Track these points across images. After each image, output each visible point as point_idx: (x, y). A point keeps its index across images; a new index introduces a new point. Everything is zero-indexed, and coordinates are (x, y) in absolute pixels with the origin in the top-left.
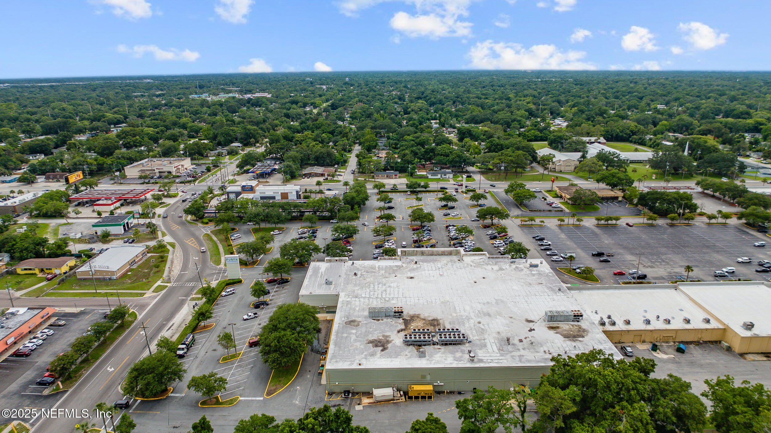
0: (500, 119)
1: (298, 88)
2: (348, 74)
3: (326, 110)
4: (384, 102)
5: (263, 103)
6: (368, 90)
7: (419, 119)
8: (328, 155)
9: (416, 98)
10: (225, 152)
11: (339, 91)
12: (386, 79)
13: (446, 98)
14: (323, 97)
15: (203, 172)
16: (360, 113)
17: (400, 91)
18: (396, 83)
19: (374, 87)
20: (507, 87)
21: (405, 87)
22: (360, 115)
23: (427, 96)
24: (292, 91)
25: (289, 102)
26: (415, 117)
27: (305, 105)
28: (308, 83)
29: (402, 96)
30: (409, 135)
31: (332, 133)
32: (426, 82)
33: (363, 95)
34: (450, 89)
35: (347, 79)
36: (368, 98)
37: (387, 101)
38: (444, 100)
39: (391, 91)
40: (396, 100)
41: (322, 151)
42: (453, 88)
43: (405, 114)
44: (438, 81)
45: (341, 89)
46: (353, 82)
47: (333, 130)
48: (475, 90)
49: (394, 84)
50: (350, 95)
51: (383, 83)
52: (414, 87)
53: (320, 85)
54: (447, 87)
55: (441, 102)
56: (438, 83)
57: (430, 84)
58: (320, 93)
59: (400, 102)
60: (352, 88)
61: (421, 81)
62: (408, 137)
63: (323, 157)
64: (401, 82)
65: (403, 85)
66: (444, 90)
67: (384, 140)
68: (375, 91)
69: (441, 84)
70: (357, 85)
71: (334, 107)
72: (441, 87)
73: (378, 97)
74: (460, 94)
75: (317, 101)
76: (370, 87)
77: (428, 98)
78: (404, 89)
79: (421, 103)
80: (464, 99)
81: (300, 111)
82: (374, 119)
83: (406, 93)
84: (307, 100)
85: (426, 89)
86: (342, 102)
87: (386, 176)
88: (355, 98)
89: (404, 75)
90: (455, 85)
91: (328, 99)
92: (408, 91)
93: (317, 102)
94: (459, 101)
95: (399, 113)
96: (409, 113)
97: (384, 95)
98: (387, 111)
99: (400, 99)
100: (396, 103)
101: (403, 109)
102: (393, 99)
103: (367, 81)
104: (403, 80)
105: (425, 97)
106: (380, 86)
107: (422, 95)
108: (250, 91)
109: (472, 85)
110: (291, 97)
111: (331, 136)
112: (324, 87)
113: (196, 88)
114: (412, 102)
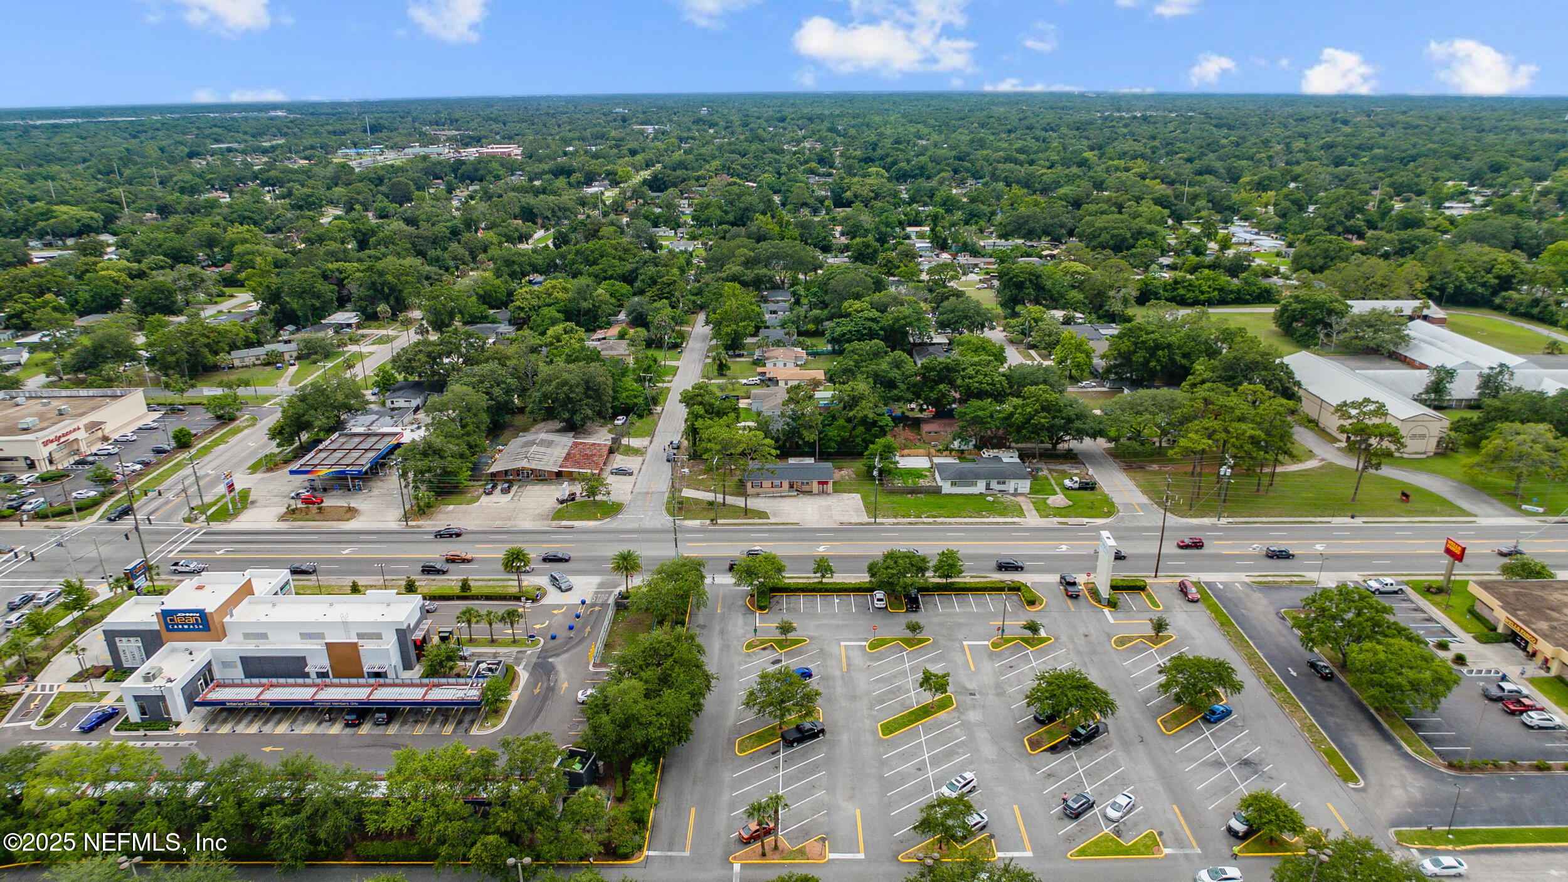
0: (1101, 229)
1: (588, 133)
2: (711, 100)
3: (636, 194)
4: (785, 169)
5: (491, 173)
6: (746, 140)
7: (877, 228)
8: (588, 388)
9: (860, 161)
10: (290, 350)
11: (681, 140)
12: (788, 111)
13: (935, 160)
14: (639, 157)
15: (159, 451)
16: (720, 208)
17: (821, 140)
18: (810, 119)
19: (760, 131)
20: (1063, 130)
21: (832, 130)
22: (718, 212)
23: (887, 156)
24: (572, 139)
25: (551, 172)
26: (866, 219)
27: (589, 180)
28: (615, 120)
29: (826, 155)
30: (858, 297)
31: (629, 278)
32: (877, 119)
33: (733, 152)
34: (935, 137)
35: (704, 111)
36: (745, 161)
37: (790, 167)
38: (930, 165)
39: (798, 142)
40: (813, 165)
41: (566, 375)
42: (941, 132)
43: (836, 206)
44: (904, 116)
45: (685, 135)
46: (716, 118)
47: (635, 270)
48: (992, 138)
49: (807, 122)
50: (703, 151)
51: (783, 120)
52: (852, 131)
53: (642, 124)
54: (926, 131)
55: (922, 172)
56: (904, 121)
57: (886, 123)
58: (634, 145)
59: (822, 170)
60: (711, 131)
61: (865, 116)
62: (857, 305)
63: (570, 400)
64: (821, 118)
65: (826, 124)
66: (920, 138)
67: (783, 299)
68: (762, 141)
69: (911, 122)
70: (723, 124)
71: (657, 184)
72: (913, 130)
73: (770, 156)
74: (964, 148)
75: (621, 167)
76: (752, 130)
77: (889, 160)
78: (830, 134)
79: (876, 177)
80: (978, 164)
81: (568, 197)
82: (754, 229)
83: (835, 144)
84: (594, 165)
85: (881, 135)
86: (679, 173)
87: (786, 485)
88: (714, 157)
89: (827, 100)
90: (945, 126)
91: (651, 160)
92: (839, 139)
93: (620, 170)
94: (967, 170)
95: (822, 202)
96: (848, 204)
97: (783, 151)
98: (792, 197)
99: (822, 161)
100: (813, 172)
101: (832, 191)
102: (806, 162)
103: (747, 116)
104: (826, 112)
105: (882, 159)
106: (775, 127)
107: (874, 149)
108: (478, 141)
109: (982, 126)
110: (565, 154)
111: (625, 288)
112: (650, 129)
113: (365, 131)
114: (850, 171)
